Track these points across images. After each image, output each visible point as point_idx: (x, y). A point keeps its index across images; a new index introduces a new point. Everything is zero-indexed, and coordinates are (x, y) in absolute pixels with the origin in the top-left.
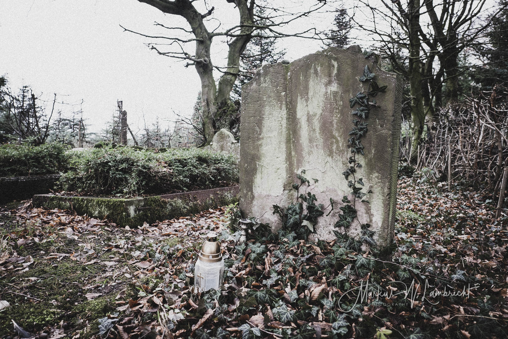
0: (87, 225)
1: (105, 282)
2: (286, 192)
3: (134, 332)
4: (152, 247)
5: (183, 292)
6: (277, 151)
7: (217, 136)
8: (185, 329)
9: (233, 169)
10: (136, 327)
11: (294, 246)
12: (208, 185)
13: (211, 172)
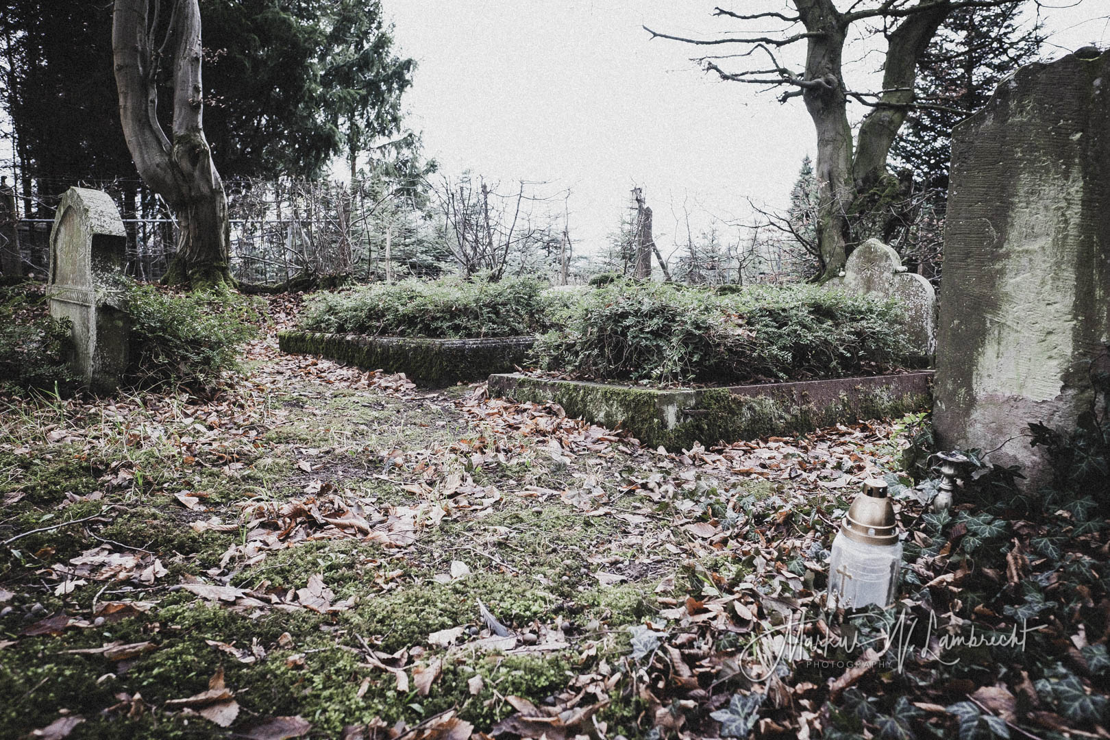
0: (586, 438)
1: (629, 555)
2: (1071, 392)
3: (701, 666)
4: (716, 495)
5: (800, 601)
6: (1048, 287)
7: (858, 257)
8: (813, 682)
9: (895, 334)
10: (704, 657)
11: (1090, 531)
12: (835, 368)
13: (844, 341)
